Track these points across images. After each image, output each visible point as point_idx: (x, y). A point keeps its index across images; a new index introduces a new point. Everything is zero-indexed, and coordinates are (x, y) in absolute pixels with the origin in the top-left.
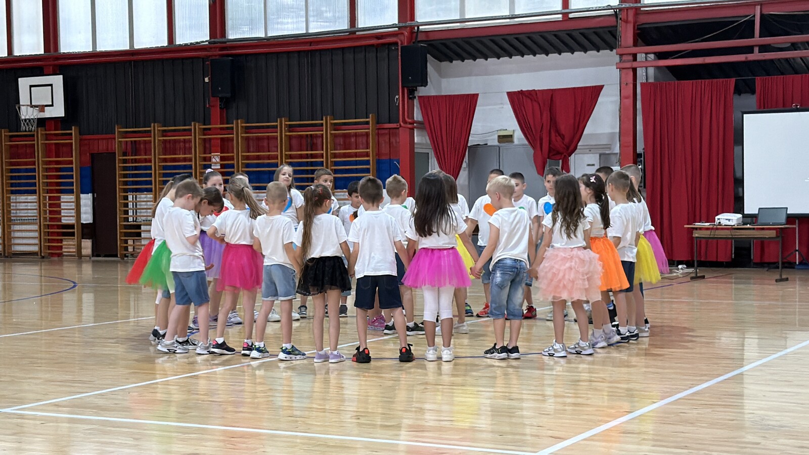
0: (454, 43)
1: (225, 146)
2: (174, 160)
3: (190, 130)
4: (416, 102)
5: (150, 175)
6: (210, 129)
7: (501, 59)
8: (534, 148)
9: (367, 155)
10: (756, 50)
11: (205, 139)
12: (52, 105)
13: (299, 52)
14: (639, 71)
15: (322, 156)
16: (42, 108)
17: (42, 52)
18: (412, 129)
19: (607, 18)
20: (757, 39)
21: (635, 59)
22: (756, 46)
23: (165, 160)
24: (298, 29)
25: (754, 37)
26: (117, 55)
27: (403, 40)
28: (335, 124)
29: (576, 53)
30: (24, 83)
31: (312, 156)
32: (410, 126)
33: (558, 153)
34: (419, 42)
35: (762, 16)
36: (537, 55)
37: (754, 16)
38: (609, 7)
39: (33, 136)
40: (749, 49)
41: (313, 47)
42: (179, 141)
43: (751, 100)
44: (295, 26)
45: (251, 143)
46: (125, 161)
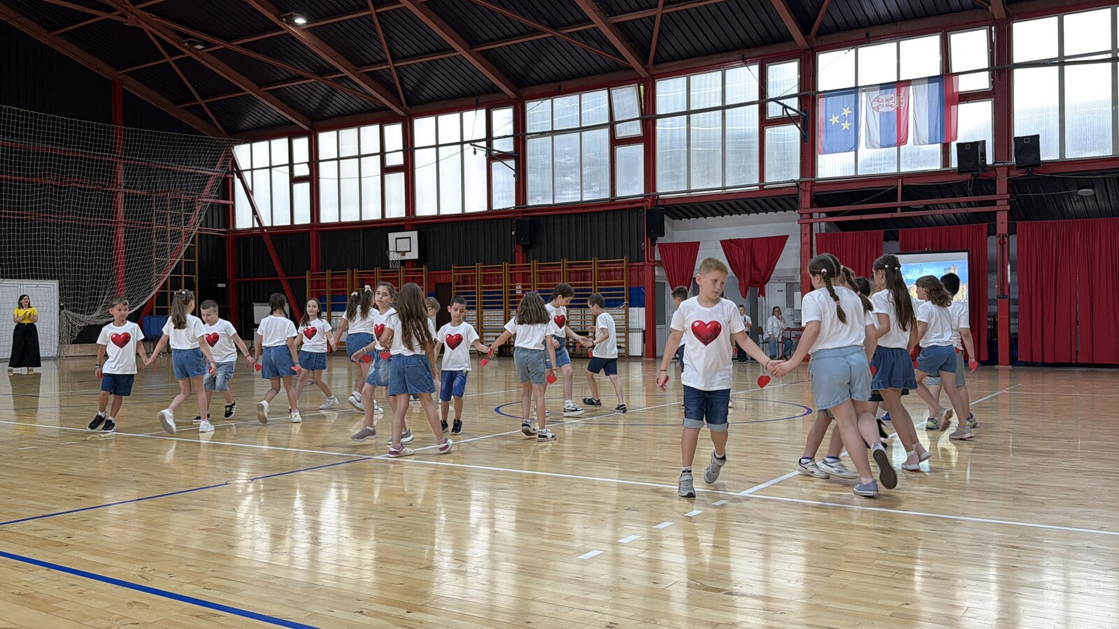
0: (684, 207)
1: (525, 278)
2: (491, 288)
3: (502, 267)
4: (656, 247)
5: (474, 298)
6: (515, 267)
7: (716, 217)
8: (739, 279)
9: (623, 284)
10: (899, 210)
11: (511, 274)
12: (410, 251)
13: (576, 214)
14: (814, 225)
15: (591, 285)
16: (403, 253)
17: (404, 216)
18: (654, 266)
19: (792, 189)
20: (900, 203)
21: (811, 217)
22: (899, 207)
23: (485, 288)
24: (575, 198)
25: (897, 201)
26: (454, 217)
27: (648, 205)
28: (601, 263)
29: (769, 213)
30: (392, 237)
31: (584, 285)
32: (652, 264)
33: (756, 282)
34: (659, 206)
35: (903, 186)
36: (742, 215)
37: (897, 186)
38: (792, 181)
39: (397, 272)
40: (894, 210)
41: (585, 211)
42: (494, 275)
43: (896, 245)
44: (574, 196)
45: (543, 276)
46: (458, 289)
